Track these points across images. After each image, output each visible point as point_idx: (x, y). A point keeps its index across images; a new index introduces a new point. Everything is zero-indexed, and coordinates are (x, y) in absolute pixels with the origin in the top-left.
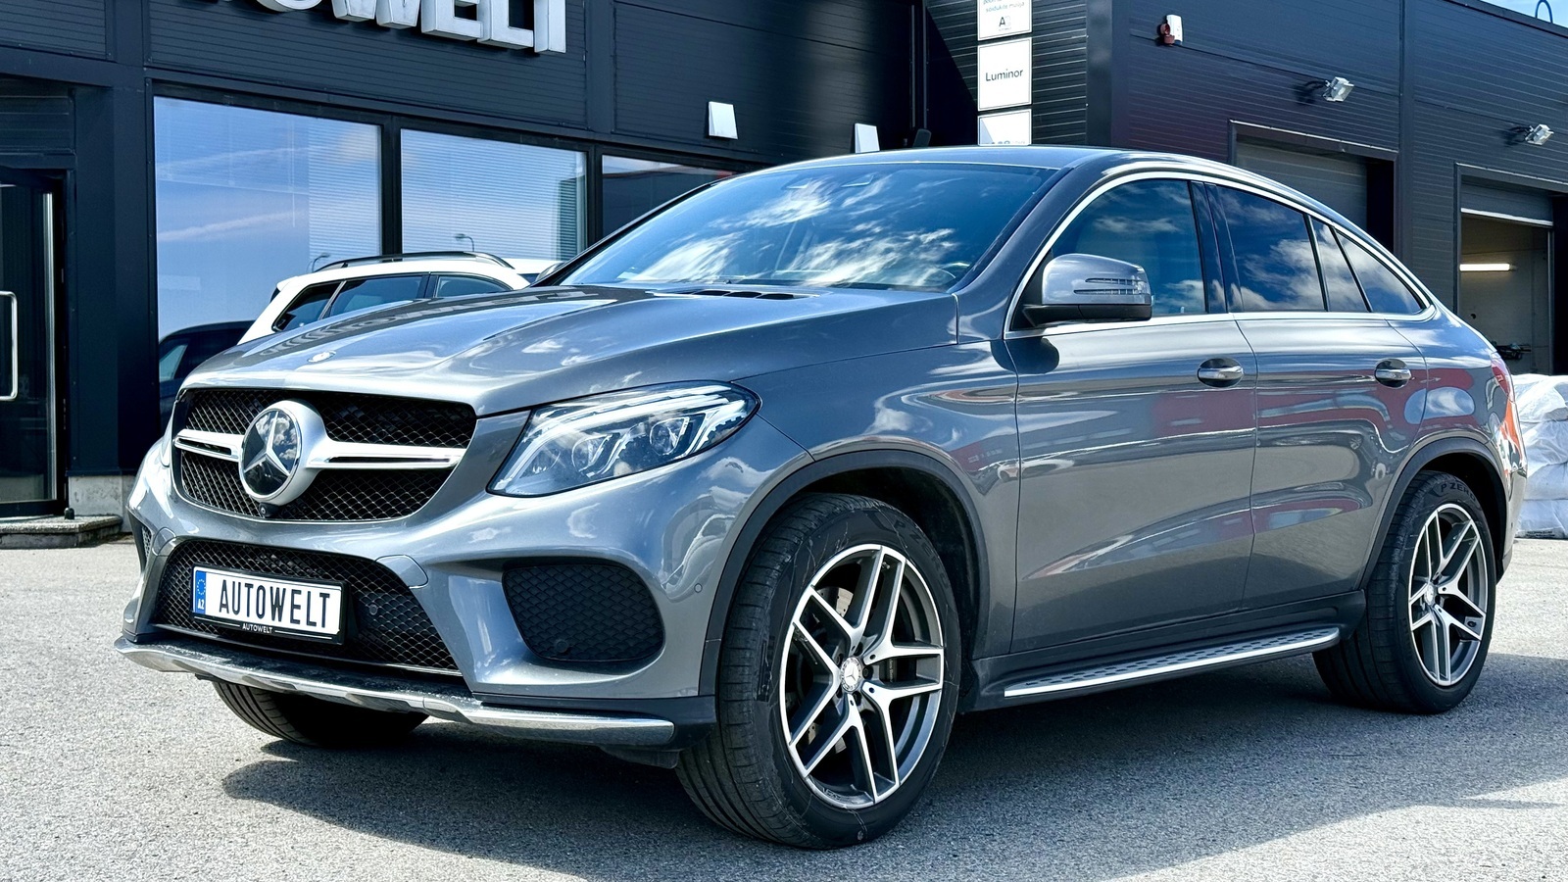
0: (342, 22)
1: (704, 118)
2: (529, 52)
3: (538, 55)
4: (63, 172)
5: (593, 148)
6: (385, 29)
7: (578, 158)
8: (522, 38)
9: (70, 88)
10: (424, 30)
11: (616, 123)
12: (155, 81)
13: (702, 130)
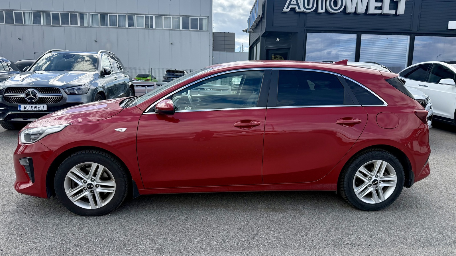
0: (349, 14)
1: (447, 25)
2: (396, 15)
3: (398, 15)
4: (289, 48)
5: (412, 35)
6: (359, 14)
7: (409, 37)
8: (393, 12)
9: (291, 33)
10: (368, 13)
11: (419, 28)
12: (306, 30)
13: (446, 28)
